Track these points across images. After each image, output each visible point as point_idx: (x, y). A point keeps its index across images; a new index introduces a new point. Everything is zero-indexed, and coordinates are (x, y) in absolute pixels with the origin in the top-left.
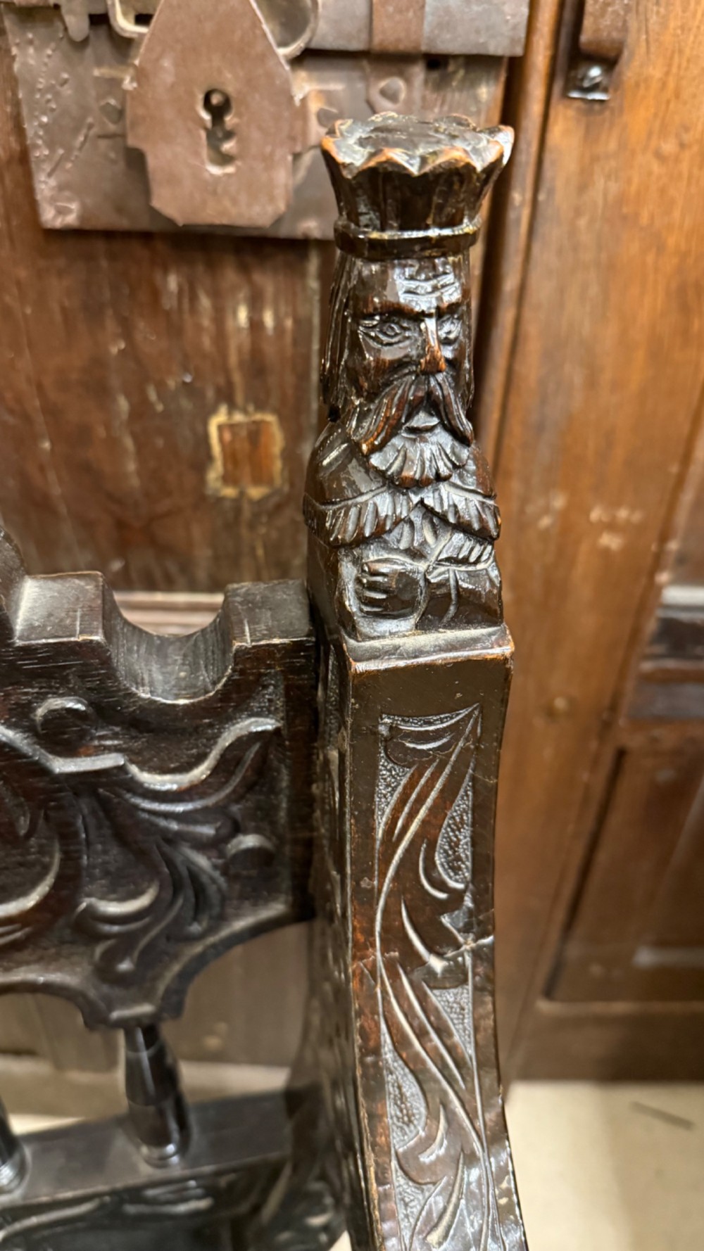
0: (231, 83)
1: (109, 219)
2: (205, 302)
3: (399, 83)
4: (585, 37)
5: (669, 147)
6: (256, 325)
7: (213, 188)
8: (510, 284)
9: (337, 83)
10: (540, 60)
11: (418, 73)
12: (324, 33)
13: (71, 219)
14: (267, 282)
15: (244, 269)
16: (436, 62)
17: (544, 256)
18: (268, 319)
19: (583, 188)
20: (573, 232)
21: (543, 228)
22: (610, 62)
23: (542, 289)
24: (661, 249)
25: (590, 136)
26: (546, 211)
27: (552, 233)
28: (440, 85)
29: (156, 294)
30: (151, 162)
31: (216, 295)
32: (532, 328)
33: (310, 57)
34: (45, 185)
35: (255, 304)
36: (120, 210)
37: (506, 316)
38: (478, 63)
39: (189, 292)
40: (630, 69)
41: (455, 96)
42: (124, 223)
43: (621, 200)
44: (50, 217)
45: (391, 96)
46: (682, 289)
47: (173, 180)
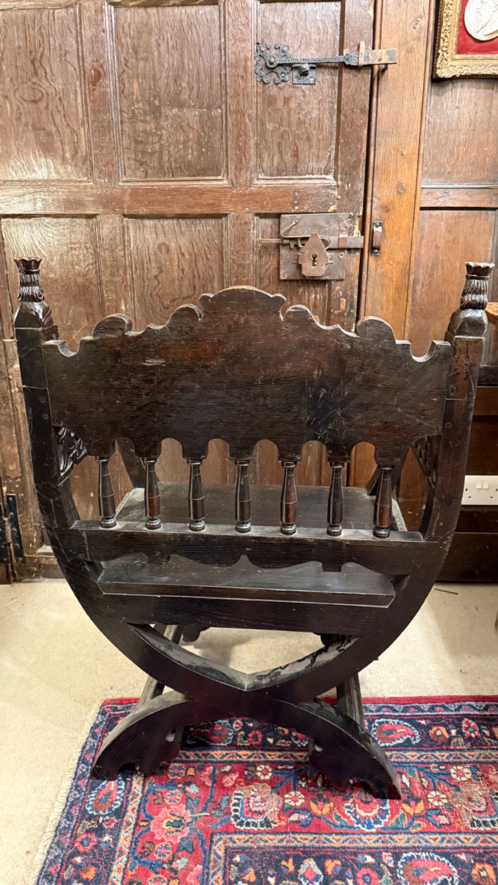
0: (317, 253)
1: (292, 278)
2: (307, 294)
3: (343, 253)
4: (374, 245)
5: (391, 262)
6: (316, 298)
7: (313, 270)
8: (364, 289)
9: (333, 254)
10: (366, 249)
11: (346, 251)
12: (331, 246)
13: (285, 278)
14: (318, 289)
15: (314, 287)
16: (349, 250)
17: (370, 283)
18: (318, 296)
19: (376, 270)
20: (375, 278)
21: (369, 278)
22: (379, 249)
23: (370, 290)
24: (392, 281)
25: (376, 261)
26: (369, 275)
27: (371, 279)
28: (350, 253)
29: (298, 292)
30: (303, 266)
31: (308, 292)
32: (368, 298)
33: (329, 250)
34: (282, 272)
35: (316, 294)
36: (294, 276)
37: (363, 296)
38: (356, 249)
39: (304, 292)
40: (382, 250)
41: (352, 255)
42: (295, 278)
43: (383, 272)
44: (282, 277)
45: (342, 255)
46: (398, 288)
47: (306, 269)
